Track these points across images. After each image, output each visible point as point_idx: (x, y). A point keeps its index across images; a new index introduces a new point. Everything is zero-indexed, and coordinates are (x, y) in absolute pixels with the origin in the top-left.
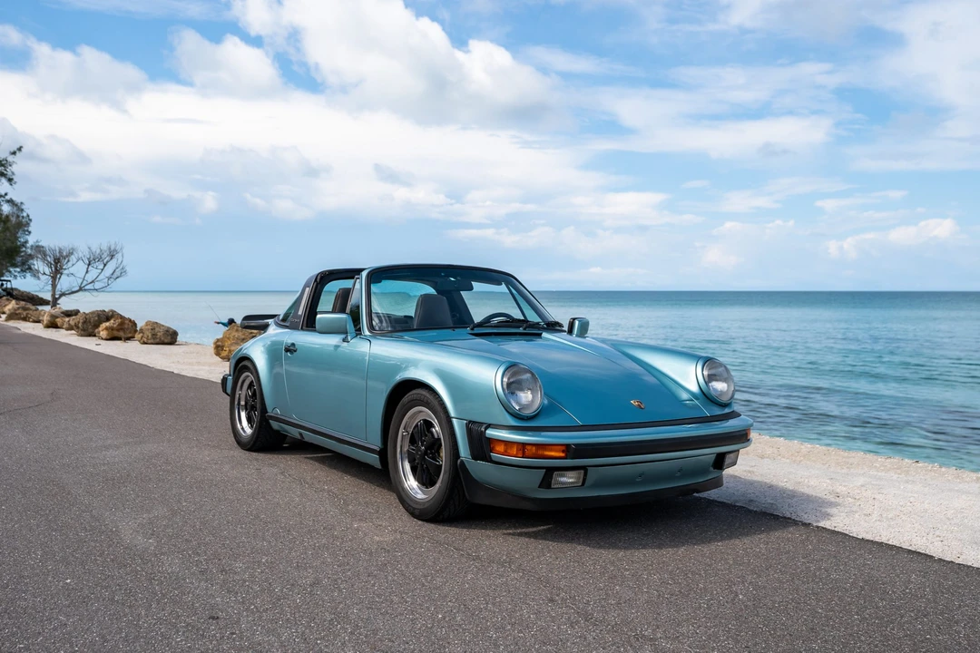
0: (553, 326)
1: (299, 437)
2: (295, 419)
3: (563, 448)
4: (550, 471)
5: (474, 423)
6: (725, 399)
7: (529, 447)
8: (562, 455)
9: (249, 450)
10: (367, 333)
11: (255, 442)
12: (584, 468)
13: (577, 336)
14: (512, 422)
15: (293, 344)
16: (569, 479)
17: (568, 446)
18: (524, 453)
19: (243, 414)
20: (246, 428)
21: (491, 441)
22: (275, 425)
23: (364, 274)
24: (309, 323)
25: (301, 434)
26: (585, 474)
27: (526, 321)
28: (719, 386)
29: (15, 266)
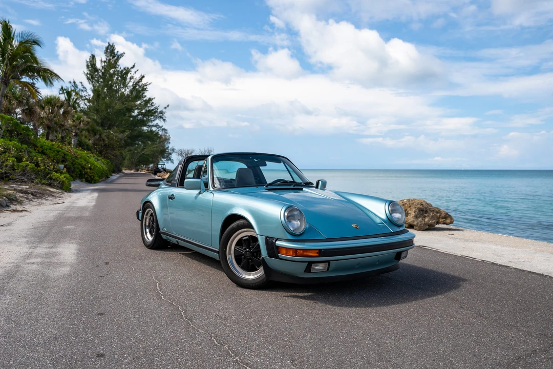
0: (308, 185)
1: (177, 243)
2: (174, 234)
3: (317, 251)
4: (310, 264)
5: (269, 237)
6: (400, 223)
7: (299, 251)
8: (317, 255)
9: (151, 248)
10: (211, 189)
11: (154, 244)
12: (328, 262)
13: (320, 189)
14: (290, 237)
15: (173, 195)
16: (319, 267)
17: (320, 250)
18: (296, 254)
19: (148, 230)
20: (149, 237)
21: (278, 247)
22: (164, 237)
23: (210, 158)
24: (181, 184)
25: (177, 242)
26: (329, 265)
27: (294, 182)
28: (397, 215)
29: (164, 158)
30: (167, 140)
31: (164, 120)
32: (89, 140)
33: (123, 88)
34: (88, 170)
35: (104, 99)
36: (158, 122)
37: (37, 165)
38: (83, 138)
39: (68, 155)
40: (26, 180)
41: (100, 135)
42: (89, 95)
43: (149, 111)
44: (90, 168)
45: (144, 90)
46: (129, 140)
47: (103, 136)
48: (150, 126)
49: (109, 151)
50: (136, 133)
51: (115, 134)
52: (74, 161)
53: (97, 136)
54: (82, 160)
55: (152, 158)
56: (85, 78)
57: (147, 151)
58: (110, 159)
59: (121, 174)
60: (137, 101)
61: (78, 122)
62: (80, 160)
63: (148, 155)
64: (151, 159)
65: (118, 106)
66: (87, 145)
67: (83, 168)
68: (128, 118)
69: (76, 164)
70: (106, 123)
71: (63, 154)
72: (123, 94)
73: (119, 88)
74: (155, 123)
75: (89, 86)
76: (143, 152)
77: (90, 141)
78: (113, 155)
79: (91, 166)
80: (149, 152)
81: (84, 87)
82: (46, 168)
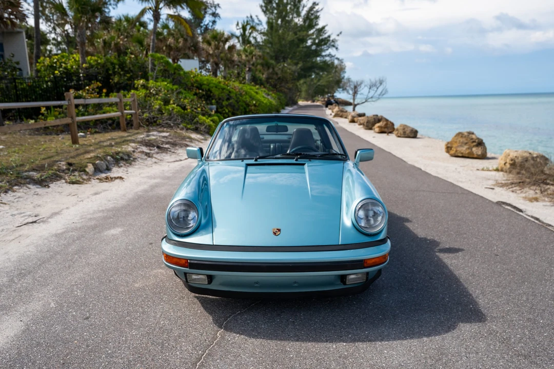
29: (340, 88)
30: (342, 69)
31: (337, 48)
32: (263, 74)
33: (297, 17)
34: (253, 108)
35: (277, 31)
36: (332, 51)
37: (184, 108)
38: (257, 73)
39: (233, 92)
40: (172, 125)
41: (273, 69)
42: (265, 28)
43: (322, 40)
44: (255, 105)
45: (317, 17)
46: (302, 72)
47: (276, 69)
48: (323, 56)
49: (283, 84)
50: (309, 64)
51: (289, 67)
52: (238, 98)
53: (271, 70)
54: (247, 96)
55: (328, 89)
56: (260, 10)
57: (323, 82)
58: (284, 93)
59: (295, 107)
60: (310, 30)
61: (250, 57)
62: (244, 97)
63: (324, 86)
64: (326, 90)
65: (290, 36)
66: (261, 80)
67: (248, 105)
68: (301, 49)
69: (240, 101)
70: (280, 56)
71: (227, 92)
72: (296, 24)
73: (292, 18)
74: (327, 52)
75: (264, 19)
76: (319, 83)
77: (264, 76)
78: (287, 89)
79: (256, 103)
80: (324, 83)
81: (259, 21)
82: (193, 111)
